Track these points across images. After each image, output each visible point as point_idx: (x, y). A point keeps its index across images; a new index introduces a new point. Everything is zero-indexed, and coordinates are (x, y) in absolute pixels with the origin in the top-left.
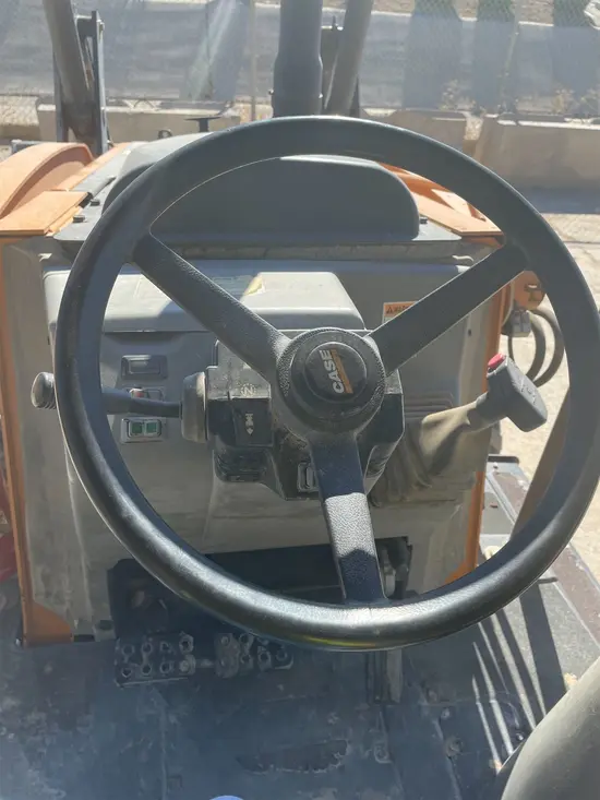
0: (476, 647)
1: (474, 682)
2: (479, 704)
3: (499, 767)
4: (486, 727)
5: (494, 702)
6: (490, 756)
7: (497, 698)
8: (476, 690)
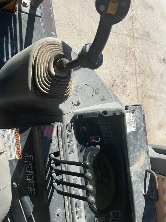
0: (9, 27)
1: (5, 38)
2: (4, 43)
3: (5, 60)
4: (5, 50)
5: (9, 45)
6: (4, 57)
7: (11, 44)
8: (5, 39)
